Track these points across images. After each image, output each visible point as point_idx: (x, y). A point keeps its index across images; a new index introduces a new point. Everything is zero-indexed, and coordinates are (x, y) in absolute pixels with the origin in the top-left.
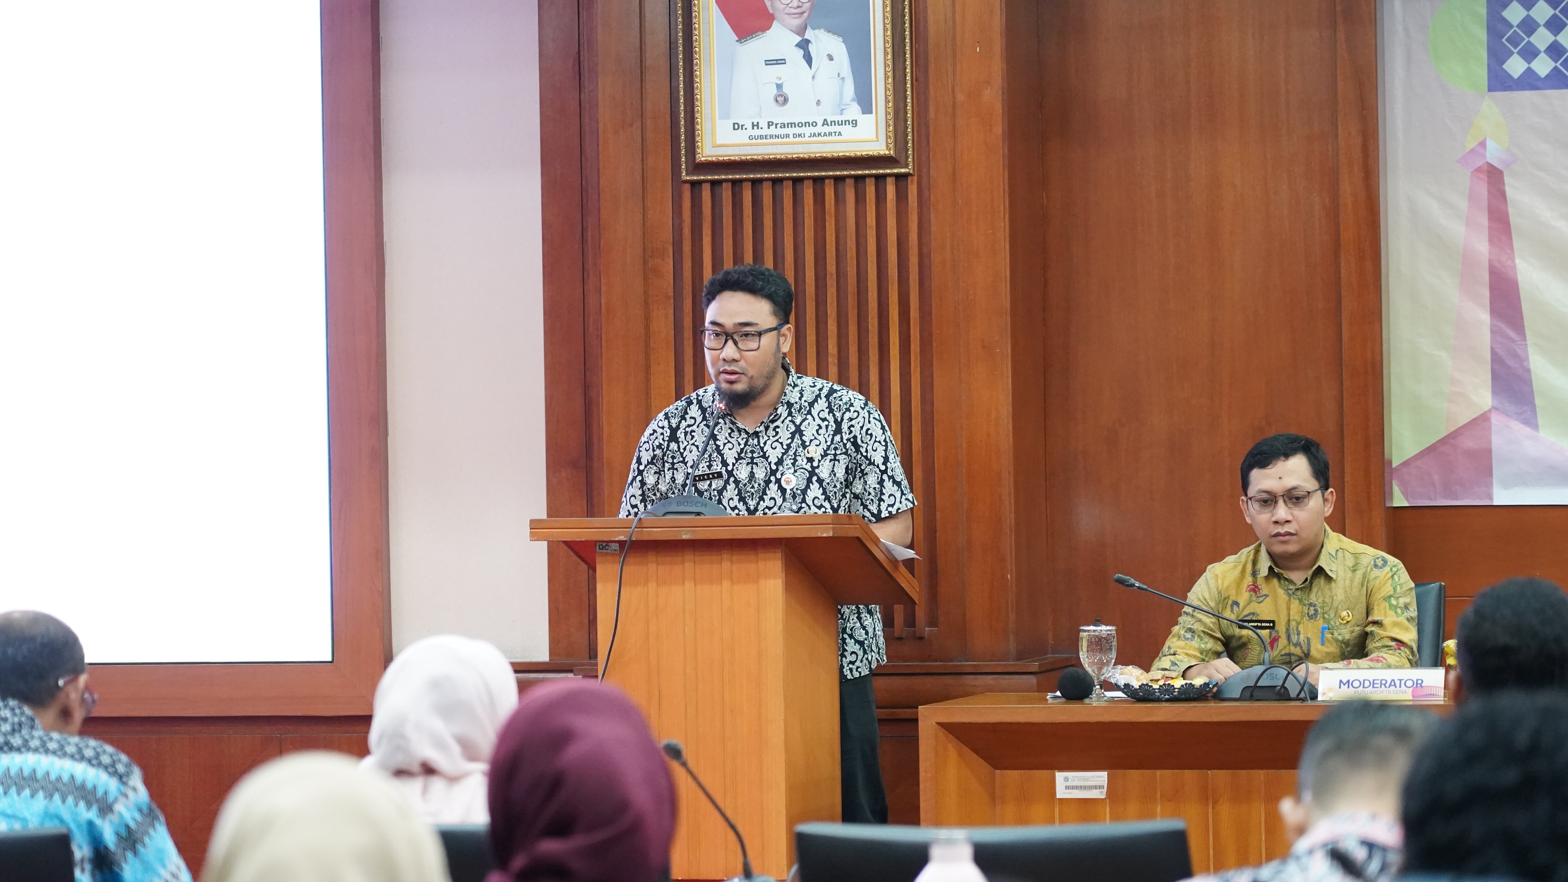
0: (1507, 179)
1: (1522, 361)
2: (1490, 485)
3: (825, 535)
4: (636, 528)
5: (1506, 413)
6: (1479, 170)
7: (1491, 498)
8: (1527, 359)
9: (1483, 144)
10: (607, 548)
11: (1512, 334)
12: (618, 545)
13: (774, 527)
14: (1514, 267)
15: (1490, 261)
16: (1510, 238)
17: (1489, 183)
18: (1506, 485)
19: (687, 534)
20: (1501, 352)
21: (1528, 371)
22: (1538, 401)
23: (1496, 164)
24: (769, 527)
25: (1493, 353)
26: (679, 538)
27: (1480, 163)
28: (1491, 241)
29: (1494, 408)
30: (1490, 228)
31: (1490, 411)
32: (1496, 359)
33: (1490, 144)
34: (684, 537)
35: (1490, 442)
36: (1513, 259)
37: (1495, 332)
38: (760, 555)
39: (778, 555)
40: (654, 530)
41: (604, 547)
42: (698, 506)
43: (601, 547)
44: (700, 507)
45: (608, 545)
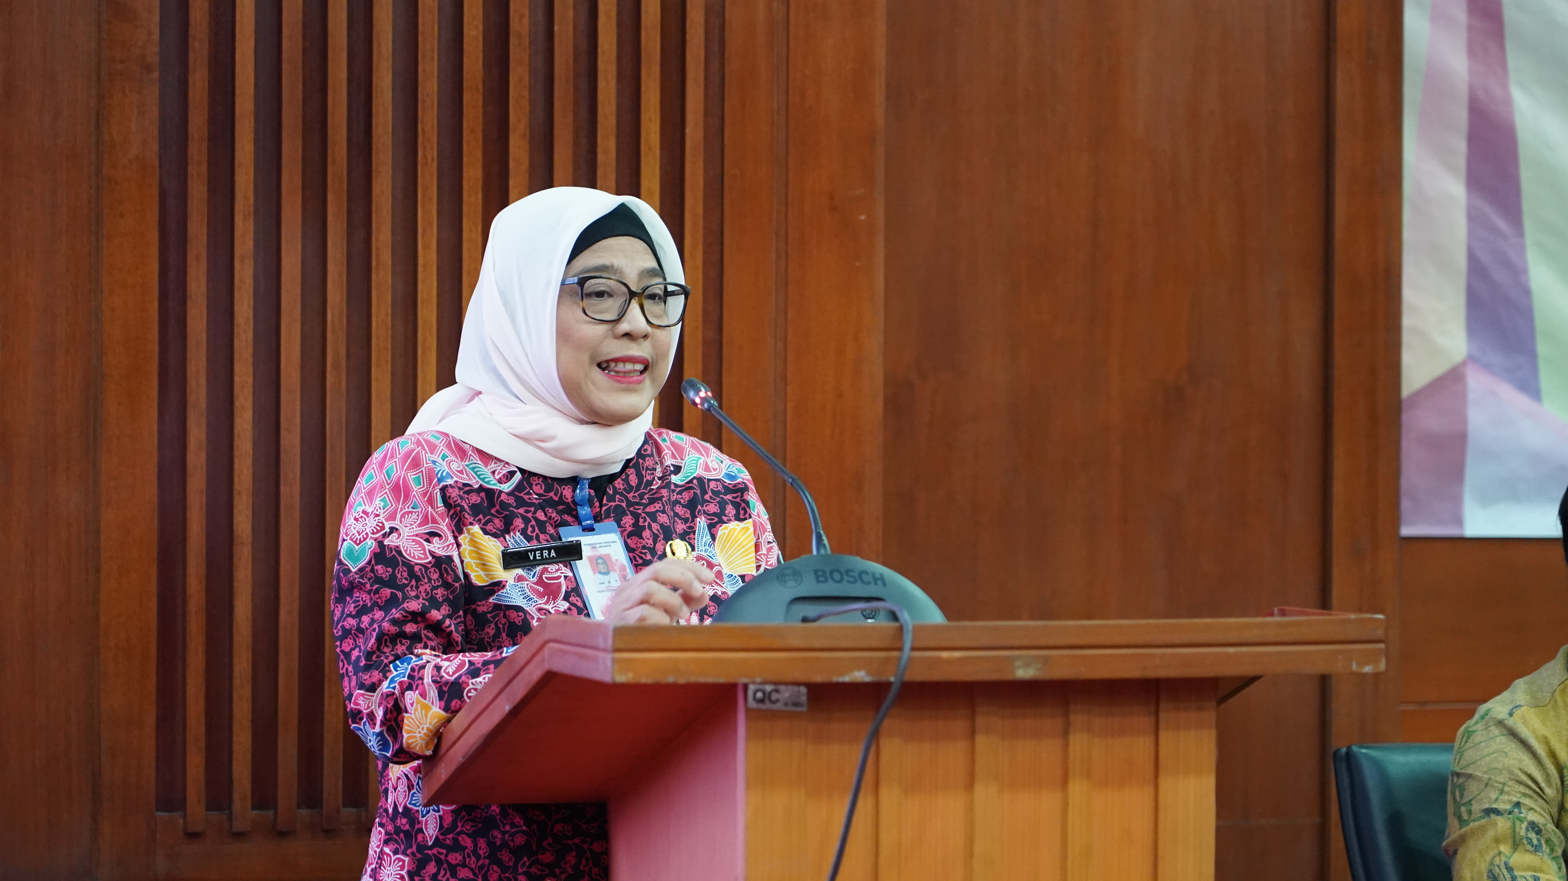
1: (1517, 272)
2: (1457, 500)
3: (1368, 669)
4: (913, 649)
5: (1488, 368)
7: (1459, 521)
8: (1525, 271)
10: (775, 696)
11: (1501, 224)
12: (803, 690)
14: (1508, 102)
15: (1470, 89)
16: (1502, 48)
18: (1486, 500)
19: (1027, 665)
20: (1484, 257)
21: (1527, 292)
22: (1542, 348)
24: (1231, 650)
25: (1472, 258)
26: (1007, 676)
28: (1471, 52)
29: (1471, 359)
30: (1470, 28)
31: (1464, 363)
34: (1023, 673)
35: (1463, 420)
36: (1505, 86)
37: (1473, 217)
38: (1162, 715)
39: (1210, 715)
40: (945, 654)
41: (767, 695)
42: (869, 583)
43: (759, 695)
44: (873, 585)
45: (777, 691)
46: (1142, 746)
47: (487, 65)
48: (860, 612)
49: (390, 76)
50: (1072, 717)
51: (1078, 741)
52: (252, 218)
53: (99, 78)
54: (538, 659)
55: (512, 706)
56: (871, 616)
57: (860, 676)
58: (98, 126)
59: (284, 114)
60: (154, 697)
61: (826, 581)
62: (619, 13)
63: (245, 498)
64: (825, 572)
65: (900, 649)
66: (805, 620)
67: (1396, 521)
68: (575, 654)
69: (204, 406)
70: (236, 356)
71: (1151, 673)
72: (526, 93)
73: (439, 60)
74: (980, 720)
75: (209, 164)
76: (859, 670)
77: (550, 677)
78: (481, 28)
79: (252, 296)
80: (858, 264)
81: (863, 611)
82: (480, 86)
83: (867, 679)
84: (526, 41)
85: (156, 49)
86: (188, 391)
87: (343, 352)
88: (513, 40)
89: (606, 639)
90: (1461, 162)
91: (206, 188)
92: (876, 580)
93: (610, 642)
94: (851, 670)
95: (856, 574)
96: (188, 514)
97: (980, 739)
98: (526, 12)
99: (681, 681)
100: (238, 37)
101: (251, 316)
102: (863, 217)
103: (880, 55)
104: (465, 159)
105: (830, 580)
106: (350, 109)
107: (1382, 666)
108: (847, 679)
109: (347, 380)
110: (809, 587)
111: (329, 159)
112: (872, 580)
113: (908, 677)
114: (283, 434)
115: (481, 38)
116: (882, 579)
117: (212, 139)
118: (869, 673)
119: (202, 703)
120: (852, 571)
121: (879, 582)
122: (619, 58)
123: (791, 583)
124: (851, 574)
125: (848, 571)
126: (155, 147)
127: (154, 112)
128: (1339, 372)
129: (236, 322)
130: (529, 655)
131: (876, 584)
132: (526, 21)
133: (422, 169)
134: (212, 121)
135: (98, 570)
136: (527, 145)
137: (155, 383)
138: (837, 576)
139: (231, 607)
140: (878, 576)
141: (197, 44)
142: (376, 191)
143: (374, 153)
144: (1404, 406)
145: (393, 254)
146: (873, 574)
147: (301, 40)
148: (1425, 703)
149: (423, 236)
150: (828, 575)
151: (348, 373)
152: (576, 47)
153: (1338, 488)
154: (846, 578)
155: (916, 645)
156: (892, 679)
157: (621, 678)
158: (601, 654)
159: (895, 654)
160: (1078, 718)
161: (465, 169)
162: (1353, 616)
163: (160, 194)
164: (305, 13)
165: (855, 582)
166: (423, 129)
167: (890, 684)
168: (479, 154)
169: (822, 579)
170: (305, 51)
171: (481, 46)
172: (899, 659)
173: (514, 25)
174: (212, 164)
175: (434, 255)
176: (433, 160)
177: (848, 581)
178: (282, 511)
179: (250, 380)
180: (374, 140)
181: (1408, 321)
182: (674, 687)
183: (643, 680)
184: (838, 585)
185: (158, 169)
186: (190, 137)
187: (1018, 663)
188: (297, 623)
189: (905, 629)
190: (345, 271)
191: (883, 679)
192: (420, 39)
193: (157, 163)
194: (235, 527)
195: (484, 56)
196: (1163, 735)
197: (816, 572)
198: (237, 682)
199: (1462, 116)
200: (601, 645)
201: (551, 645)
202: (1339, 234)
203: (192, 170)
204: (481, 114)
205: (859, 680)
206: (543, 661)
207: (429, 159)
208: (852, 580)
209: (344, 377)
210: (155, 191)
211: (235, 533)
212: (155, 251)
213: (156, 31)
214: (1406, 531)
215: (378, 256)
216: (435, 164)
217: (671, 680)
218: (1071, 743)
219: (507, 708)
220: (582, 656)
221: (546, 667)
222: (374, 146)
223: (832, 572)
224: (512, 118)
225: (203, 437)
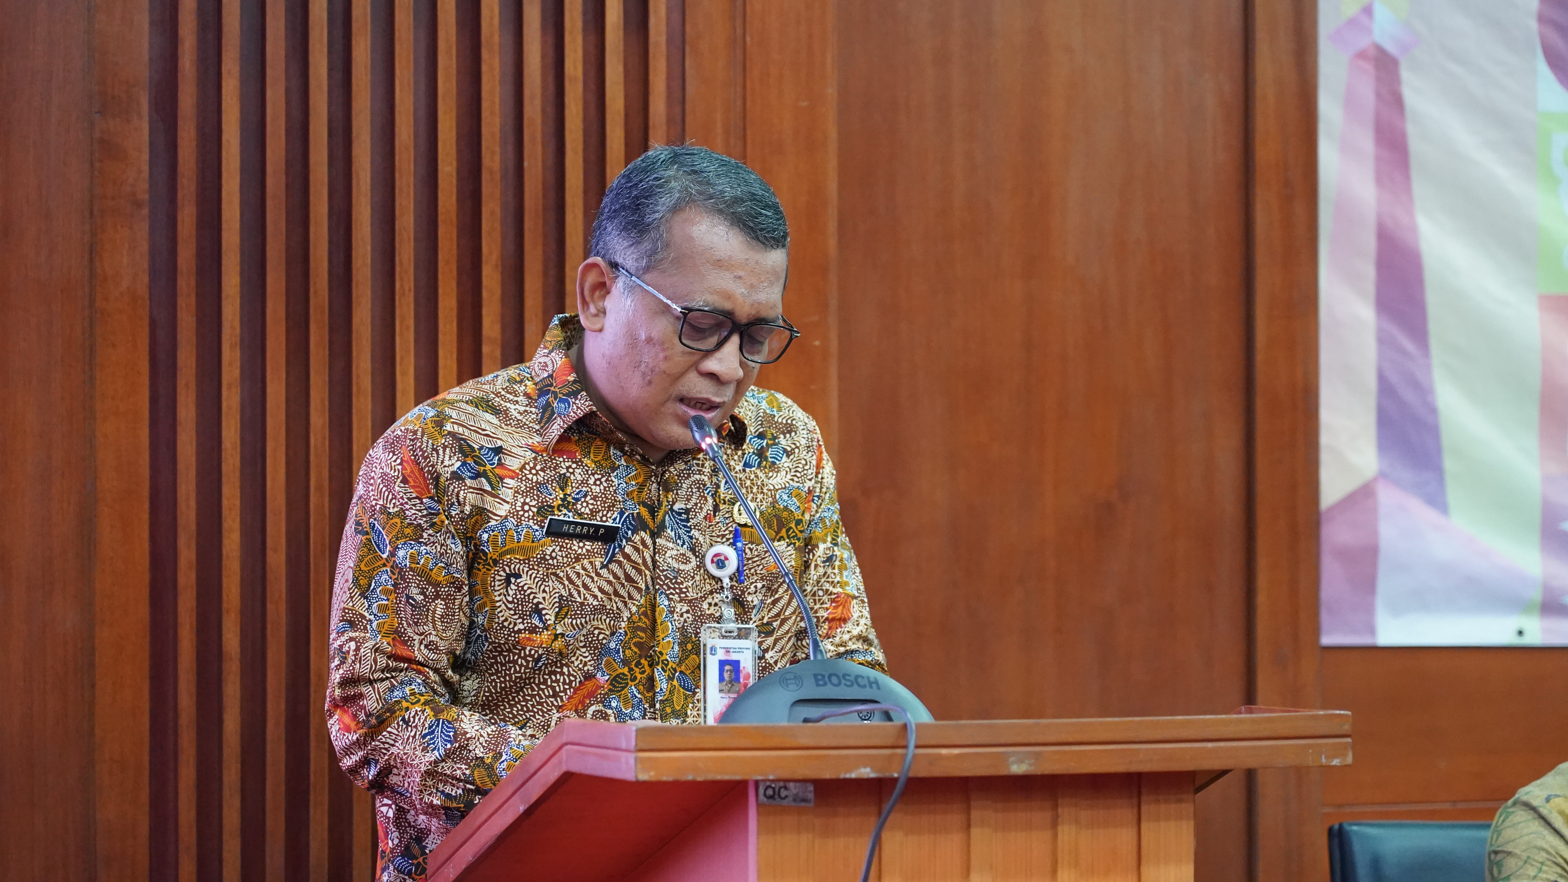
0: (1406, 75)
1: (1424, 391)
2: (1370, 610)
3: (1336, 762)
4: (917, 747)
5: (1399, 484)
6: (1361, 55)
7: (1372, 630)
8: (1431, 389)
9: (1368, 11)
10: (784, 793)
11: (1409, 345)
12: (811, 788)
13: (1222, 744)
14: (1413, 229)
15: (1379, 216)
16: (1409, 178)
17: (1378, 79)
18: (1396, 609)
19: (1021, 761)
20: (1394, 378)
21: (1433, 410)
22: (1449, 464)
23: (1390, 47)
24: (1210, 745)
25: (1382, 379)
26: (1003, 772)
27: (1363, 43)
28: (1379, 181)
29: (1382, 475)
30: (1378, 159)
31: (1375, 479)
32: (1385, 388)
33: (1381, 12)
34: (1017, 768)
35: (1375, 534)
36: (1411, 214)
37: (1383, 340)
38: (1144, 808)
39: (1188, 808)
40: (944, 751)
41: (777, 792)
42: (864, 686)
43: (770, 792)
44: (868, 688)
45: (786, 788)
46: (1125, 837)
47: (460, 200)
48: (856, 714)
49: (369, 211)
50: (1060, 810)
51: (1067, 833)
52: (238, 348)
53: (91, 213)
54: (554, 760)
55: (527, 806)
56: (867, 718)
57: (866, 772)
58: (91, 260)
59: (269, 247)
60: (147, 808)
61: (825, 684)
62: (585, 149)
63: (233, 616)
64: (823, 676)
65: (905, 747)
66: (806, 720)
67: (1316, 631)
68: (596, 755)
69: (193, 527)
70: (224, 480)
71: (1134, 768)
72: (498, 226)
73: (415, 194)
74: (975, 814)
75: (197, 295)
76: (865, 767)
77: (567, 777)
78: (455, 163)
79: (239, 422)
80: (813, 387)
81: (859, 712)
82: (454, 220)
83: (873, 775)
84: (498, 177)
85: (146, 186)
86: (178, 512)
87: (326, 474)
88: (485, 176)
89: (628, 740)
90: (1370, 286)
91: (195, 319)
92: (871, 684)
93: (633, 743)
94: (857, 767)
95: (852, 678)
96: (179, 631)
97: (975, 832)
98: (498, 149)
99: (699, 779)
100: (225, 175)
101: (238, 442)
102: (817, 343)
103: (832, 187)
104: (440, 291)
105: (829, 684)
106: (330, 242)
107: (1349, 760)
108: (853, 775)
109: (330, 502)
110: (811, 691)
111: (312, 290)
112: (867, 685)
113: (911, 775)
114: (270, 553)
115: (454, 174)
116: (876, 682)
117: (201, 271)
118: (873, 769)
119: (193, 814)
120: (849, 675)
121: (874, 686)
122: (586, 192)
123: (792, 687)
124: (848, 678)
125: (844, 676)
126: (146, 279)
127: (144, 247)
128: (1262, 488)
129: (223, 447)
130: (545, 758)
131: (871, 687)
132: (497, 158)
133: (400, 300)
134: (200, 255)
135: (93, 686)
136: (500, 276)
137: (147, 506)
138: (835, 680)
139: (220, 721)
140: (872, 680)
141: (185, 181)
142: (355, 320)
143: (354, 284)
144: (1323, 519)
145: (373, 381)
146: (868, 678)
147: (284, 177)
148: (1340, 806)
149: (401, 364)
150: (827, 679)
151: (330, 495)
152: (544, 183)
153: (1262, 599)
154: (843, 681)
155: (921, 743)
156: (896, 775)
157: (643, 777)
158: (624, 755)
159: (899, 751)
160: (1065, 811)
161: (440, 299)
162: (1322, 713)
163: (150, 324)
164: (287, 151)
165: (852, 685)
166: (400, 261)
167: (896, 780)
168: (454, 285)
169: (821, 683)
170: (287, 186)
171: (454, 181)
172: (904, 756)
173: (486, 161)
174: (200, 296)
175: (412, 381)
176: (410, 291)
177: (845, 685)
178: (269, 626)
179: (238, 502)
180: (354, 272)
181: (1325, 439)
182: (694, 784)
183: (665, 779)
184: (835, 688)
185: (148, 302)
186: (179, 270)
187: (1012, 759)
188: (283, 736)
189: (909, 727)
190: (327, 397)
191: (887, 775)
192: (397, 175)
193: (147, 296)
194: (224, 643)
195: (458, 191)
196: (1144, 826)
197: (815, 676)
198: (226, 793)
199: (1370, 243)
200: (624, 745)
201: (569, 747)
202: (1260, 357)
203: (181, 302)
204: (455, 247)
205: (865, 776)
206: (560, 762)
207: (407, 289)
208: (849, 683)
209: (327, 499)
210: (146, 322)
211: (224, 649)
212: (145, 380)
213: (146, 168)
214: (1327, 640)
215: (358, 384)
216: (412, 294)
217: (690, 777)
218: (1060, 834)
219: (522, 809)
220: (603, 757)
221: (564, 769)
222: (354, 278)
223: (830, 676)
224: (485, 250)
225: (193, 556)
